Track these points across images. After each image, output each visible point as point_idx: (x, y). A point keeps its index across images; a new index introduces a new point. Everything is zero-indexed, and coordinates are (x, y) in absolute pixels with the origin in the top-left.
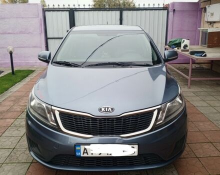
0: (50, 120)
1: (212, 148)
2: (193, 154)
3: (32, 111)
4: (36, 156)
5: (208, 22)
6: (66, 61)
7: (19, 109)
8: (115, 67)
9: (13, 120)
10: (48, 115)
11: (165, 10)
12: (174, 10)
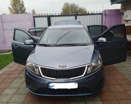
0: (36, 71)
1: (120, 87)
2: (110, 90)
3: (28, 67)
4: (29, 89)
5: (125, 20)
6: (45, 44)
7: (21, 69)
8: (69, 46)
9: (18, 75)
10: (36, 70)
11: (101, 14)
12: (106, 14)
